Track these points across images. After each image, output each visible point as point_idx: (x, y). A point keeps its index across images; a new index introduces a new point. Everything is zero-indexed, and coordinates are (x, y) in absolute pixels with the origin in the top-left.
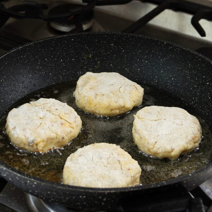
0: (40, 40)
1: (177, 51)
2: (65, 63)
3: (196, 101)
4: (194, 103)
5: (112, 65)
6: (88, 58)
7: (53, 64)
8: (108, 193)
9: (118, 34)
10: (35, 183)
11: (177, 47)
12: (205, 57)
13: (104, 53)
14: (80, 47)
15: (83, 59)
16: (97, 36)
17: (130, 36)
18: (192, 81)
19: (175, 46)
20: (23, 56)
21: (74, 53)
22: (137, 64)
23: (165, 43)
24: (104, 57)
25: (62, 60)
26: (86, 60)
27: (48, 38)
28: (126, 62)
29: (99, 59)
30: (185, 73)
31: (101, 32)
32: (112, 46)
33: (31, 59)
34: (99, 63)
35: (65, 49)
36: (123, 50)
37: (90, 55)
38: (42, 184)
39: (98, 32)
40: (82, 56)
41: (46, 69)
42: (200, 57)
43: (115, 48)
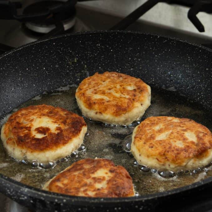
0: (19, 48)
1: (174, 44)
2: (49, 71)
3: (202, 96)
4: (200, 99)
5: (101, 68)
6: (73, 63)
7: (36, 74)
8: (145, 201)
9: (104, 32)
10: (65, 201)
11: (173, 40)
12: (206, 48)
13: (90, 55)
14: (63, 51)
15: (68, 64)
16: (81, 36)
17: (117, 32)
18: (194, 75)
19: (170, 39)
20: (3, 68)
21: (57, 59)
22: (129, 64)
23: (159, 37)
24: (91, 59)
25: (44, 68)
26: (71, 65)
27: (27, 44)
28: (116, 62)
29: (86, 62)
30: (185, 68)
31: (84, 32)
32: (99, 46)
33: (11, 71)
34: (86, 67)
35: (46, 55)
36: (111, 49)
37: (76, 60)
38: (73, 200)
39: (82, 32)
40: (66, 61)
41: (29, 80)
42: (200, 49)
43: (103, 48)
